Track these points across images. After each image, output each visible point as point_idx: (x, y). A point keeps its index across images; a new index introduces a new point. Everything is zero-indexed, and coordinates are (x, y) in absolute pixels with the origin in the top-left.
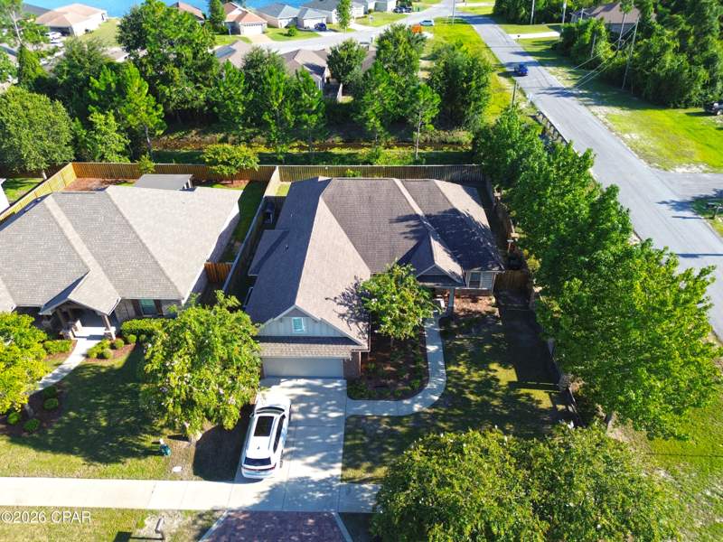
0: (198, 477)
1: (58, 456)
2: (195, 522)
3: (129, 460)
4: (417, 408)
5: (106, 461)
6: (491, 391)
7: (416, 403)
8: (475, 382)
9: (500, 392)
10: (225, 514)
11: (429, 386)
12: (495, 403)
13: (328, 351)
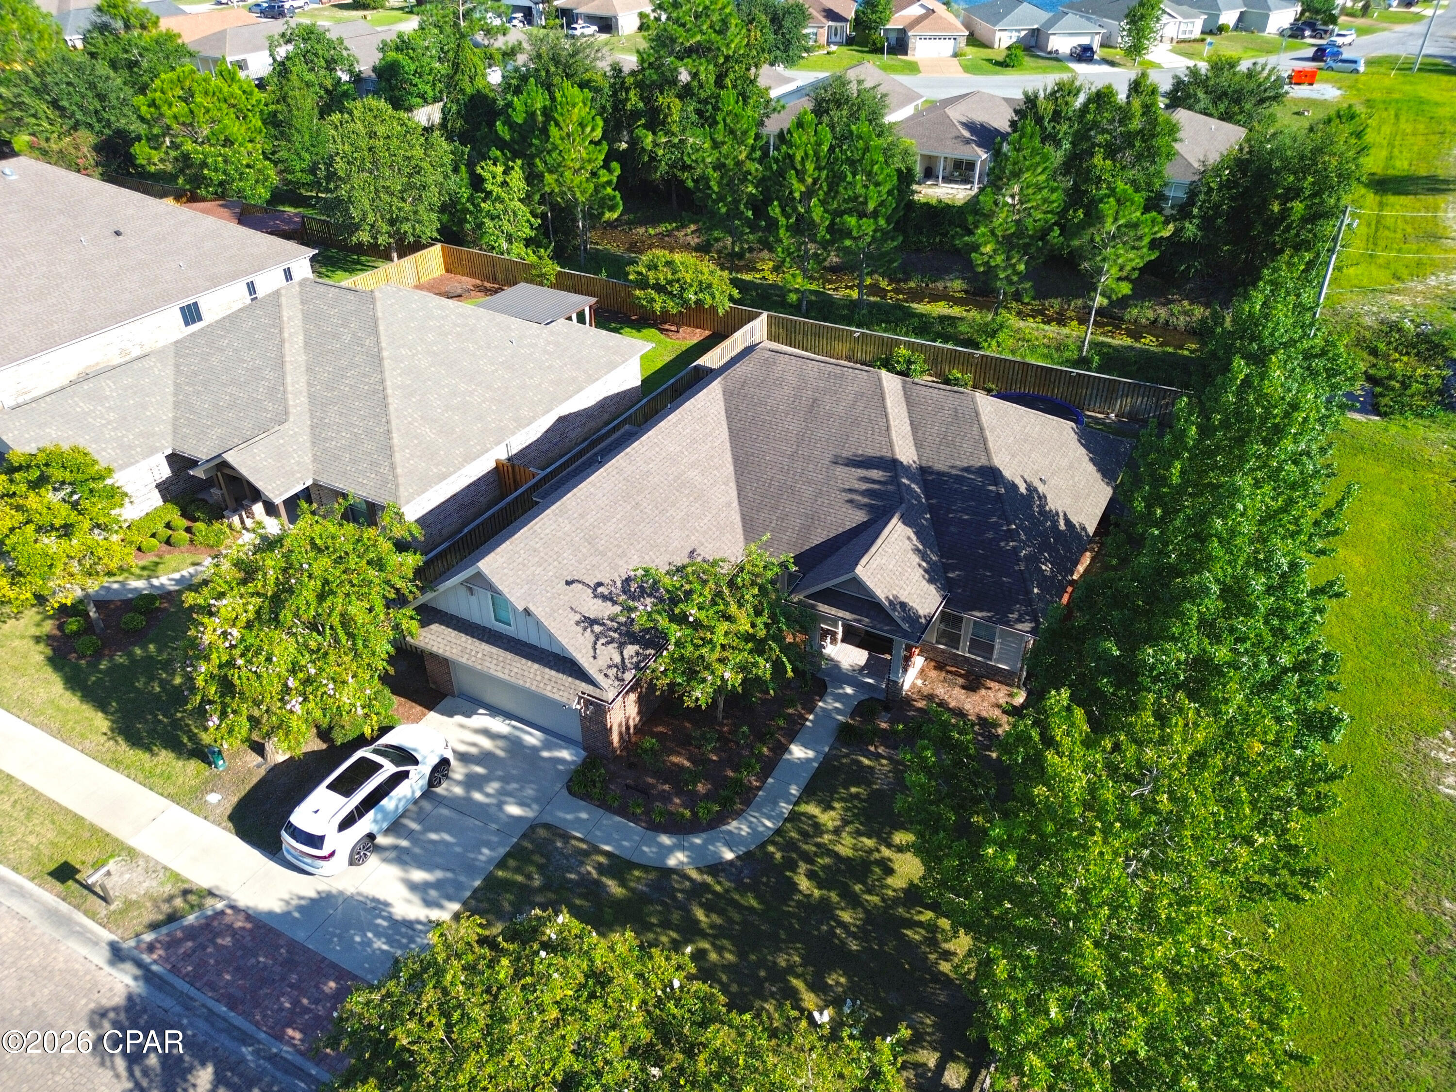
0: (230, 825)
1: (84, 707)
2: (170, 899)
3: (164, 753)
4: (677, 859)
5: (135, 740)
6: (858, 888)
7: (683, 849)
8: (836, 856)
9: (875, 899)
10: (220, 905)
11: (733, 826)
12: (846, 916)
13: (539, 678)
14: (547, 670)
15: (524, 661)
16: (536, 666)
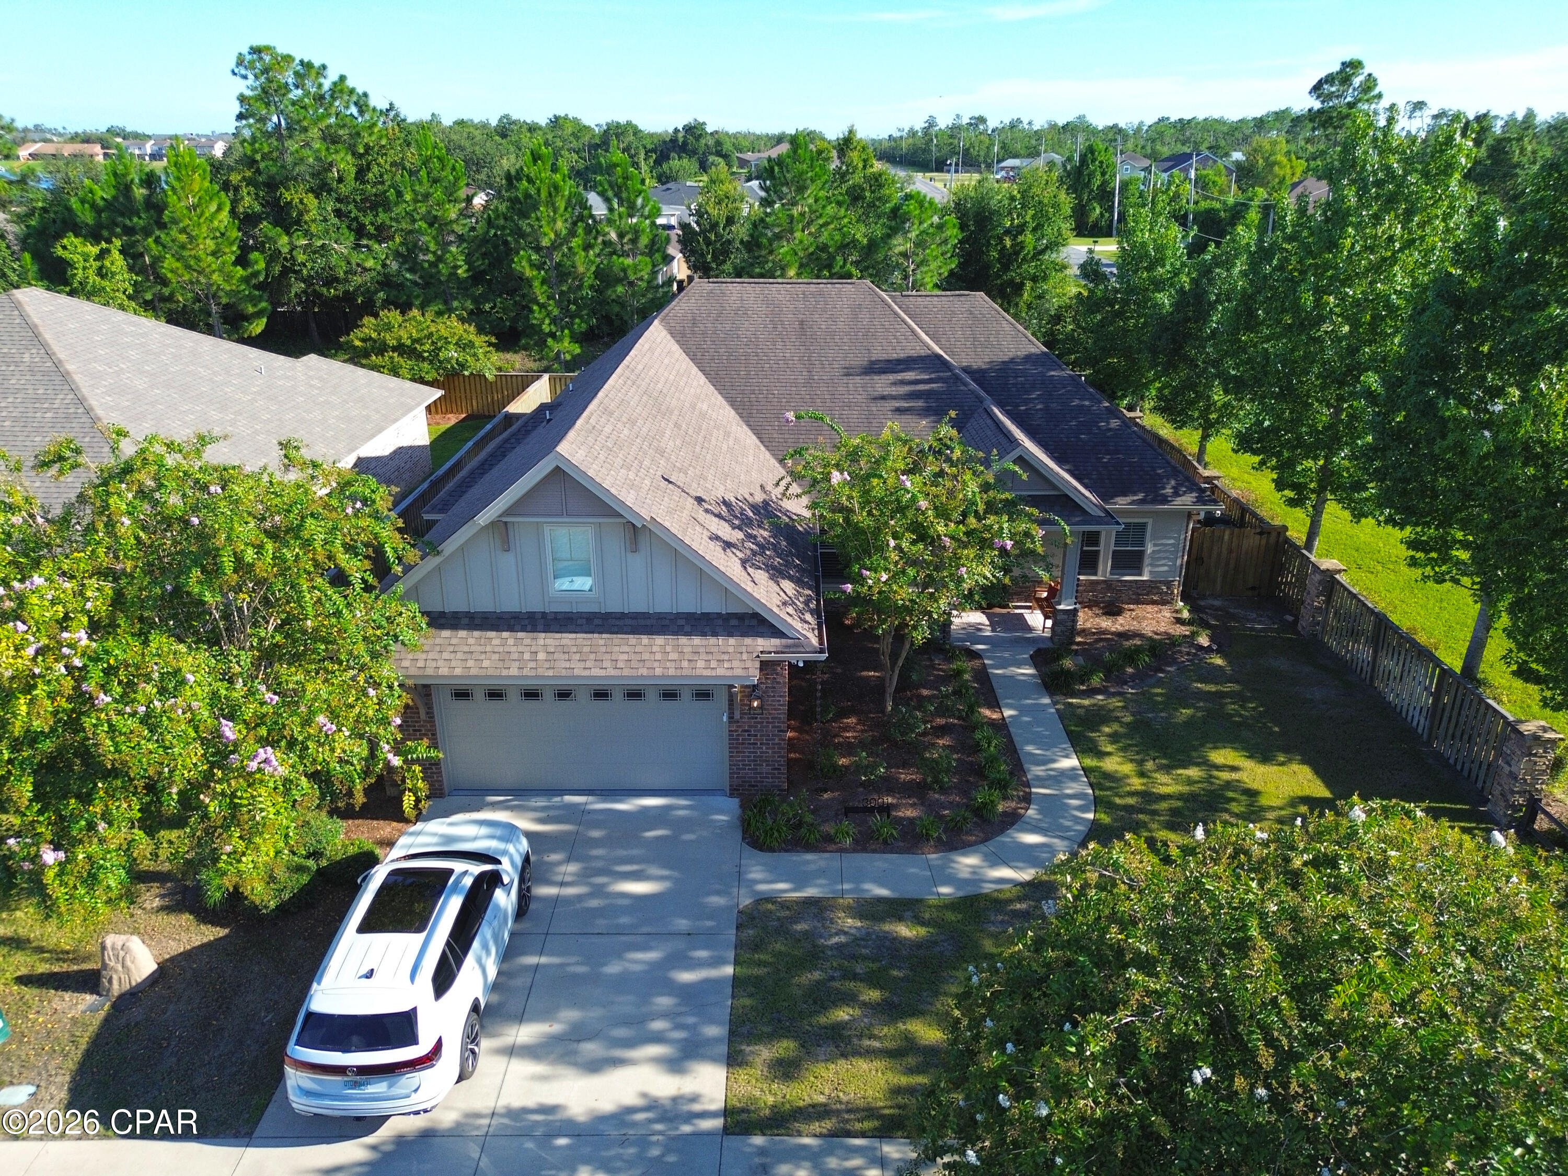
13: (673, 656)
14: (683, 640)
15: (632, 639)
16: (659, 640)
